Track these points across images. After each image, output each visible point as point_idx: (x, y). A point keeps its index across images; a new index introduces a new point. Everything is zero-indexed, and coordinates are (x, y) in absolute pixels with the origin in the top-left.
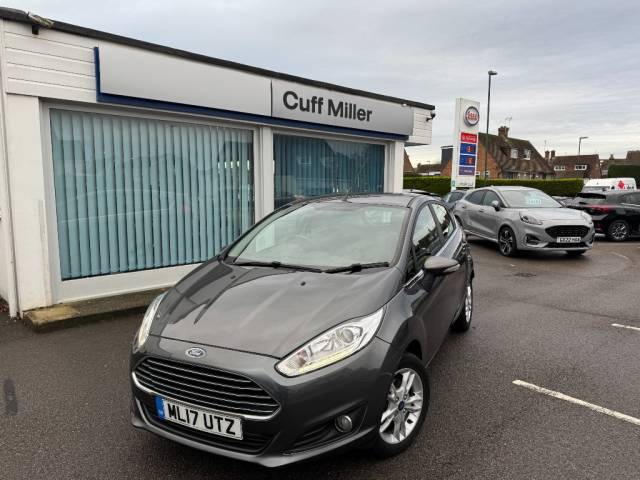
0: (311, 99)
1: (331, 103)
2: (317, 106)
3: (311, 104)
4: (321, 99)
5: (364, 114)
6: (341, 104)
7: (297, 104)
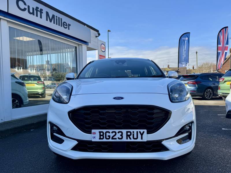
0: (35, 8)
1: (47, 14)
3: (35, 11)
4: (41, 10)
6: (53, 16)
7: (26, 9)
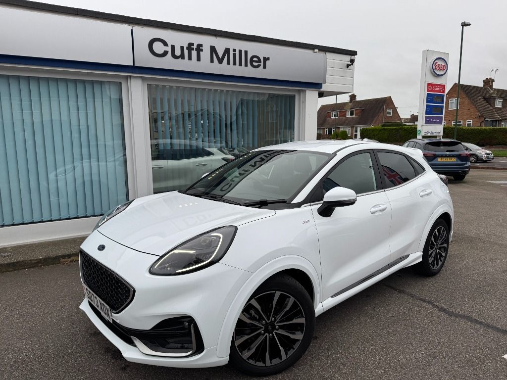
0: (186, 46)
1: (213, 50)
2: (194, 53)
3: (186, 52)
4: (199, 46)
5: (259, 61)
6: (227, 51)
7: (168, 52)
